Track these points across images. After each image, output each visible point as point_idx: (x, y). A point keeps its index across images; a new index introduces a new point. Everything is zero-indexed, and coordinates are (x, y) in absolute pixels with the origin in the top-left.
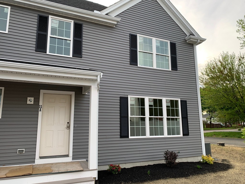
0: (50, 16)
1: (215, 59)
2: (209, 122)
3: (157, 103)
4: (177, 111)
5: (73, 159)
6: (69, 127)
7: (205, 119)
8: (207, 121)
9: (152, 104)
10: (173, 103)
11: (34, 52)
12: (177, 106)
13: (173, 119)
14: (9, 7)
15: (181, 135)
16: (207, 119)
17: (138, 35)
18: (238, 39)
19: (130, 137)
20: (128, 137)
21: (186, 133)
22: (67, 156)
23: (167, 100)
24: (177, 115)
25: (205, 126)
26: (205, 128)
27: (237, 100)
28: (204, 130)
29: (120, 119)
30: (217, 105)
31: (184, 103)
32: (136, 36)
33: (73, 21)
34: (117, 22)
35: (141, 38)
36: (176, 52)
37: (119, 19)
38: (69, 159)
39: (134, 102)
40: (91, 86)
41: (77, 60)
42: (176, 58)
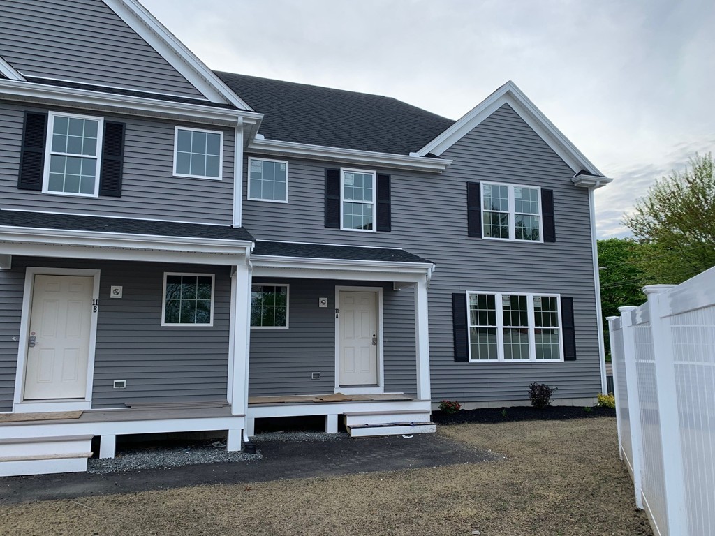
0: (342, 169)
3: (518, 303)
4: (554, 316)
5: (385, 390)
6: (375, 342)
10: (547, 303)
11: (323, 228)
12: (554, 307)
13: (546, 331)
14: (287, 162)
15: (562, 359)
17: (482, 182)
19: (471, 361)
20: (468, 360)
21: (570, 355)
22: (376, 385)
23: (535, 297)
24: (555, 324)
29: (454, 330)
31: (567, 302)
32: (478, 185)
33: (375, 172)
34: (446, 165)
35: (487, 187)
36: (552, 207)
37: (449, 161)
38: (379, 391)
39: (476, 303)
40: (415, 284)
41: (384, 235)
42: (553, 218)
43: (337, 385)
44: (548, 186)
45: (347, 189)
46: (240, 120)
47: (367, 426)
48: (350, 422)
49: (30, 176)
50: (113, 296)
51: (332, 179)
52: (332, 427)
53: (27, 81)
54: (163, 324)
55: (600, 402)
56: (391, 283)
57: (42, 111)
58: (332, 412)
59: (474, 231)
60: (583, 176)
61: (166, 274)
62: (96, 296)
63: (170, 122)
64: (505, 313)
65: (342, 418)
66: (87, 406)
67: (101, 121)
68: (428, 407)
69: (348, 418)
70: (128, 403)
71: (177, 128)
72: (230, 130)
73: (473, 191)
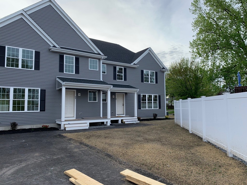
0: (117, 66)
1: (176, 61)
2: (170, 105)
3: (150, 96)
4: (157, 99)
5: (125, 115)
6: (123, 105)
7: (168, 102)
8: (169, 104)
9: (149, 97)
10: (156, 97)
11: (113, 80)
13: (155, 103)
14: (106, 65)
15: (158, 108)
16: (169, 102)
17: (144, 70)
18: (190, 53)
20: (141, 109)
21: (160, 108)
22: (123, 114)
23: (153, 95)
24: (157, 101)
25: (167, 108)
26: (167, 109)
27: (188, 90)
28: (167, 110)
29: (138, 102)
30: (175, 93)
31: (159, 96)
32: (143, 70)
33: (123, 67)
34: (138, 67)
35: (145, 71)
36: (157, 76)
37: (138, 66)
38: (124, 115)
39: (142, 97)
40: (135, 93)
41: (125, 82)
42: (157, 78)
43: (116, 114)
44: (157, 71)
45: (118, 71)
46: (103, 58)
47: (127, 121)
48: (124, 121)
49: (61, 69)
50: (79, 95)
51: (115, 68)
52: (120, 122)
53: (61, 48)
54: (88, 101)
55: (166, 117)
56: (127, 93)
57: (63, 55)
58: (120, 119)
59: (142, 81)
60: (164, 69)
61: (88, 91)
62: (75, 95)
63: (88, 57)
64: (148, 99)
65: (122, 120)
66: (75, 118)
67: (74, 57)
68: (136, 118)
69: (124, 120)
70: (83, 118)
71: (89, 59)
72: (99, 59)
73: (142, 72)
